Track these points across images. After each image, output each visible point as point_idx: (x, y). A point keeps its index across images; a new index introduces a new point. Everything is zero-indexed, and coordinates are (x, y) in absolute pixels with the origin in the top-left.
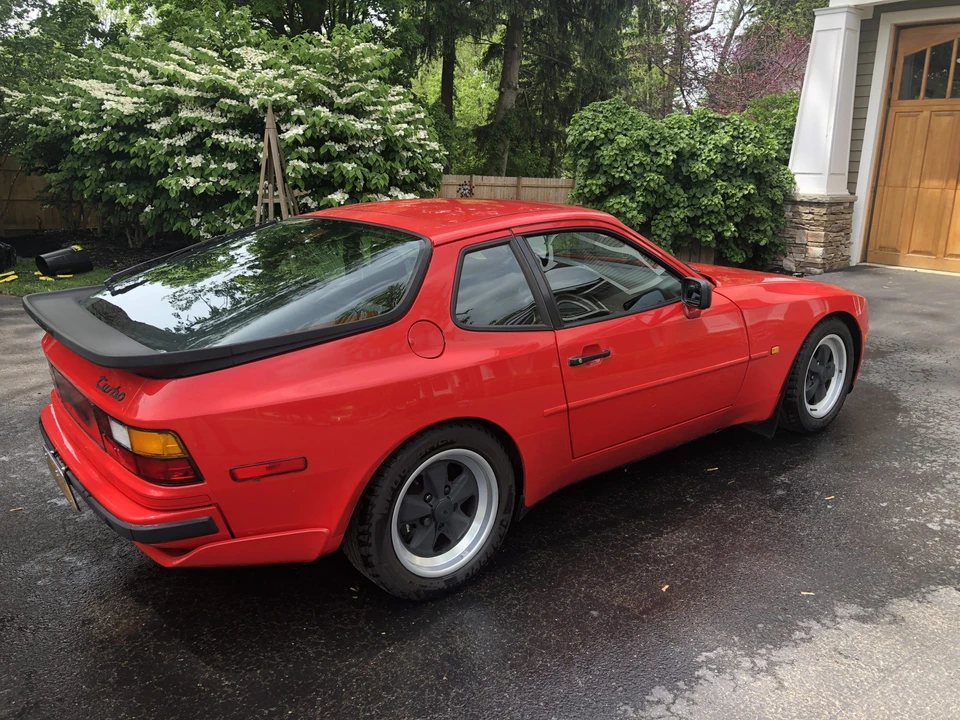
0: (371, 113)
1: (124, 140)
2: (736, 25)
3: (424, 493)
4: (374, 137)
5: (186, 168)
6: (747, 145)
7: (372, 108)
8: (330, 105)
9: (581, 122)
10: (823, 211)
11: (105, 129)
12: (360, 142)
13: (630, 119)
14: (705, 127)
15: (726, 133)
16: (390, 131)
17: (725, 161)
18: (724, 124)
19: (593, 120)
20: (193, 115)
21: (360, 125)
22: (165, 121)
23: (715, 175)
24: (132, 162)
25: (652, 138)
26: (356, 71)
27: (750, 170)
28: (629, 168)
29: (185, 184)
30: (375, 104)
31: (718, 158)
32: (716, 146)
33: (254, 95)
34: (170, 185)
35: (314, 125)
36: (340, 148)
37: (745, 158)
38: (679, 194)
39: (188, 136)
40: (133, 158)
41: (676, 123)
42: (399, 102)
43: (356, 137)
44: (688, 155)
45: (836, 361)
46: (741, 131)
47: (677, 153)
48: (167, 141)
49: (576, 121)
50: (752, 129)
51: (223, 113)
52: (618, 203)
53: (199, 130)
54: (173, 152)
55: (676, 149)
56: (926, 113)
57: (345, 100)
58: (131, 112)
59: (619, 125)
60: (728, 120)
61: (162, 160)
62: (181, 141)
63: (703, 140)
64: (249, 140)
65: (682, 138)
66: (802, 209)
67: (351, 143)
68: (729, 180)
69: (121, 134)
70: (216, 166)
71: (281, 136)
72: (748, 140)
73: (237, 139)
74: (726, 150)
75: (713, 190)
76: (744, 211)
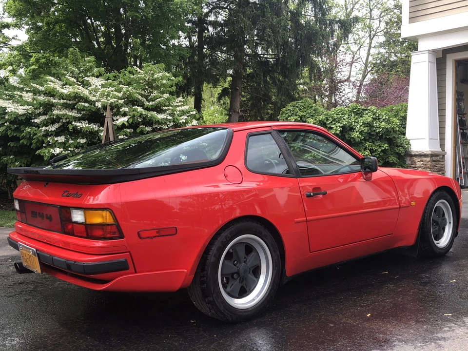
0: (165, 111)
1: (16, 129)
2: (364, 77)
3: (233, 260)
4: (168, 123)
5: (55, 143)
6: (381, 123)
7: (166, 108)
8: (143, 106)
9: (286, 112)
10: (428, 159)
11: (6, 124)
12: (160, 126)
13: (314, 110)
14: (356, 114)
15: (369, 116)
16: (177, 119)
17: (370, 131)
18: (367, 112)
19: (293, 111)
20: (61, 113)
21: (160, 116)
22: (43, 118)
23: (365, 140)
24: (21, 142)
25: (328, 120)
26: (157, 87)
27: (384, 136)
29: (53, 152)
30: (168, 106)
31: (366, 130)
32: (364, 123)
33: (98, 101)
34: (44, 153)
35: (134, 116)
36: (148, 129)
37: (381, 130)
39: (56, 126)
40: (22, 139)
41: (340, 112)
42: (181, 106)
43: (158, 122)
44: (348, 129)
45: (446, 216)
46: (377, 115)
47: (342, 127)
48: (44, 128)
49: (283, 112)
50: (383, 114)
51: (79, 111)
52: (310, 156)
53: (64, 121)
54: (47, 134)
55: (342, 125)
57: (151, 103)
58: (23, 113)
59: (308, 113)
60: (370, 110)
61: (40, 139)
62: (52, 128)
63: (357, 121)
64: (94, 126)
65: (344, 119)
66: (415, 159)
67: (154, 127)
68: (373, 142)
69: (15, 126)
70: (73, 142)
71: (114, 123)
72: (381, 120)
73: (87, 125)
74: (369, 125)
75: (364, 147)
76: (383, 159)
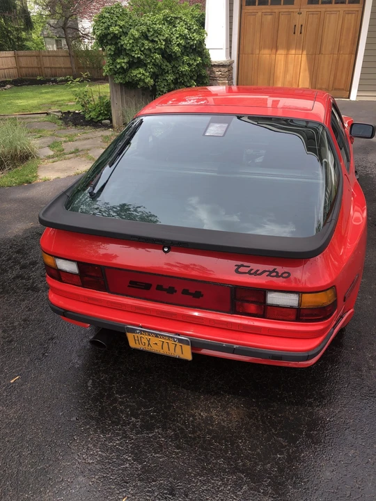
6: (193, 34)
10: (226, 69)
14: (170, 23)
15: (182, 27)
17: (186, 44)
23: (183, 53)
27: (197, 49)
28: (141, 51)
31: (182, 42)
37: (195, 42)
38: (167, 66)
41: (157, 21)
46: (189, 25)
47: (165, 41)
52: (139, 74)
56: (260, 14)
60: (180, 18)
63: (171, 31)
66: (215, 69)
68: (189, 56)
74: (185, 37)
75: (183, 62)
